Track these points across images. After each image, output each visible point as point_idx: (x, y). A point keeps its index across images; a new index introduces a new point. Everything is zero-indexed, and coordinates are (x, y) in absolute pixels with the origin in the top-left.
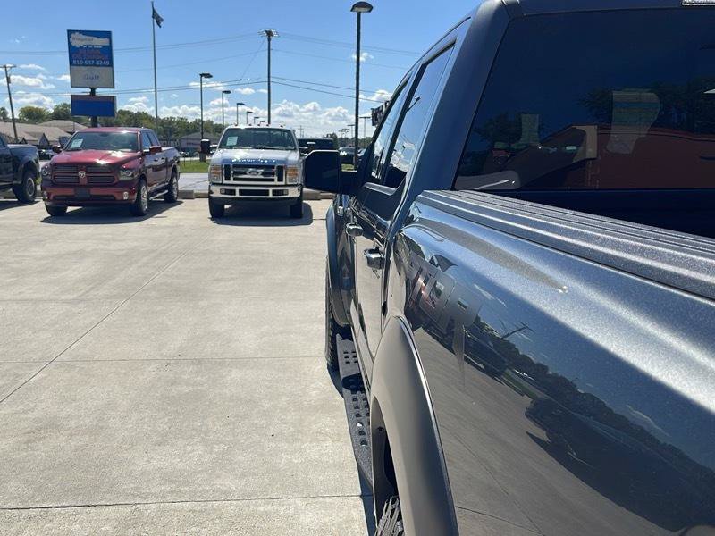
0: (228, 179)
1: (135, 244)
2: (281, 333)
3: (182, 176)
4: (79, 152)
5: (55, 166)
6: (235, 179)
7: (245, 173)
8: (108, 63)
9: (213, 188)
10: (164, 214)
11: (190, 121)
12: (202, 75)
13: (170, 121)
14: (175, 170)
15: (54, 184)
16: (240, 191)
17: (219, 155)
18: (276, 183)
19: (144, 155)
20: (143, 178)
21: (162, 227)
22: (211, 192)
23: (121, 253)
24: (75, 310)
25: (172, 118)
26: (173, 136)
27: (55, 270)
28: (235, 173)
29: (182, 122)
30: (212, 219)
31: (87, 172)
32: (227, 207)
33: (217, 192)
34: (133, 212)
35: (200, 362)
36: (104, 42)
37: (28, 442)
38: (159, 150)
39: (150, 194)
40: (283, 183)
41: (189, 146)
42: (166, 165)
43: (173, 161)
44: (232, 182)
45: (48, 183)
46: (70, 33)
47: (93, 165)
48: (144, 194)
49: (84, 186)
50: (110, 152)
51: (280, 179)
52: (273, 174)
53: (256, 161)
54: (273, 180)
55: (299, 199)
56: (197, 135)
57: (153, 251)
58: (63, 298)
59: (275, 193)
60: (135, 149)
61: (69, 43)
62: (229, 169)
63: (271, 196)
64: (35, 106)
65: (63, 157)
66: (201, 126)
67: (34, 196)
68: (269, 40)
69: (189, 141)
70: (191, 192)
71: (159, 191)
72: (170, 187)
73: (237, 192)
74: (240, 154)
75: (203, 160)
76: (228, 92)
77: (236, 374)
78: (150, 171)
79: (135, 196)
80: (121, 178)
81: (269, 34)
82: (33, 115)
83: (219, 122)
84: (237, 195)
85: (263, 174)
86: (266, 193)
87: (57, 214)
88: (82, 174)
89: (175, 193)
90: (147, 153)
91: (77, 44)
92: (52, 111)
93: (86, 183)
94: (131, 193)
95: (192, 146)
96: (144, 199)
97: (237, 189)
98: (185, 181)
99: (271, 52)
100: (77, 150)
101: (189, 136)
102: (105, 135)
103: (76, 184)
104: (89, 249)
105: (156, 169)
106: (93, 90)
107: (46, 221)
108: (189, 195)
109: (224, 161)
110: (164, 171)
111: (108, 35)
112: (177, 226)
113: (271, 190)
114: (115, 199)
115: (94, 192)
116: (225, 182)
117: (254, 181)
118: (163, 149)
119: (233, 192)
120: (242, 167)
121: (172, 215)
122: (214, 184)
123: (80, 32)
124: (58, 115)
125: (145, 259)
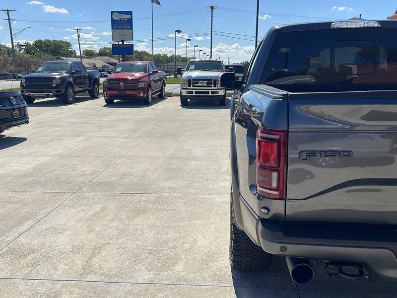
0: (190, 86)
1: (147, 116)
2: (212, 150)
3: (167, 85)
4: (120, 74)
5: (109, 80)
6: (193, 86)
7: (198, 83)
8: (130, 27)
9: (183, 91)
10: (159, 103)
11: (169, 56)
12: (176, 31)
13: (158, 56)
14: (164, 82)
15: (109, 89)
16: (195, 92)
17: (186, 74)
18: (213, 88)
19: (150, 75)
20: (149, 86)
21: (158, 110)
22: (181, 93)
23: (141, 120)
24: (127, 140)
25: (159, 54)
26: (160, 64)
27: (115, 126)
28: (193, 83)
29: (165, 56)
30: (182, 106)
31: (124, 83)
32: (189, 100)
33: (184, 93)
34: (145, 102)
35: (179, 158)
36: (128, 17)
37: (121, 178)
38: (157, 72)
39: (152, 94)
40: (216, 88)
41: (168, 69)
42: (160, 80)
43: (163, 78)
44: (192, 87)
45: (107, 88)
46: (112, 12)
47: (127, 79)
48: (150, 94)
49: (123, 90)
50: (134, 73)
51: (215, 86)
52: (212, 83)
53: (204, 77)
54: (212, 87)
55: (224, 96)
56: (173, 63)
57: (156, 119)
58: (122, 136)
59: (212, 93)
60: (146, 72)
61: (112, 18)
62: (191, 82)
63: (210, 94)
64: (90, 49)
65: (113, 76)
66: (175, 59)
67: (98, 95)
68: (212, 11)
69: (168, 67)
70: (171, 93)
71: (156, 92)
72: (161, 90)
73: (194, 93)
74: (196, 74)
75: (176, 77)
76: (190, 40)
77: (193, 162)
78: (153, 82)
79: (146, 95)
80: (140, 86)
81: (212, 8)
82: (89, 54)
83: (185, 56)
84: (194, 94)
85: (207, 83)
86: (208, 93)
87: (110, 103)
88: (122, 84)
89: (164, 93)
90: (151, 74)
91: (115, 18)
92: (98, 52)
93: (123, 88)
94: (144, 93)
95: (170, 70)
96: (150, 96)
97: (194, 91)
98: (168, 88)
99: (213, 17)
100: (119, 72)
101: (168, 64)
102: (132, 65)
103: (119, 89)
104: (127, 118)
105: (156, 81)
106: (123, 41)
107: (105, 106)
108: (170, 95)
109: (188, 77)
110: (159, 83)
111: (130, 13)
112: (165, 109)
113: (210, 91)
114: (137, 96)
115: (127, 92)
116: (188, 88)
117: (202, 87)
118: (159, 71)
119: (192, 93)
120: (197, 80)
121: (163, 105)
122: (183, 89)
123: (117, 12)
124: (102, 53)
125: (153, 123)
